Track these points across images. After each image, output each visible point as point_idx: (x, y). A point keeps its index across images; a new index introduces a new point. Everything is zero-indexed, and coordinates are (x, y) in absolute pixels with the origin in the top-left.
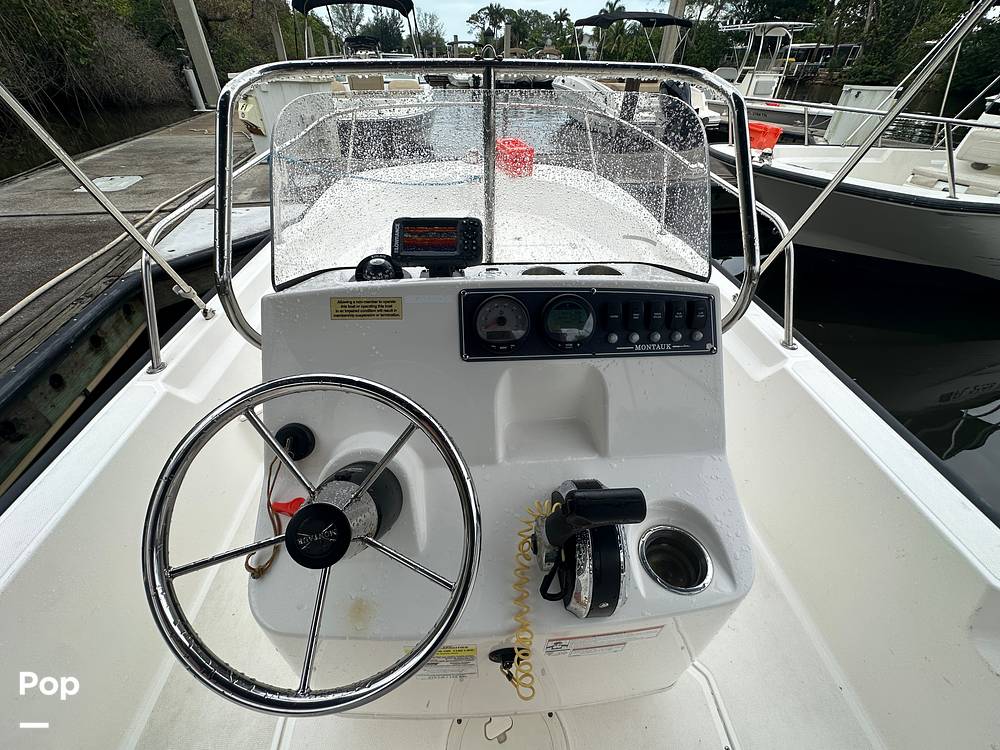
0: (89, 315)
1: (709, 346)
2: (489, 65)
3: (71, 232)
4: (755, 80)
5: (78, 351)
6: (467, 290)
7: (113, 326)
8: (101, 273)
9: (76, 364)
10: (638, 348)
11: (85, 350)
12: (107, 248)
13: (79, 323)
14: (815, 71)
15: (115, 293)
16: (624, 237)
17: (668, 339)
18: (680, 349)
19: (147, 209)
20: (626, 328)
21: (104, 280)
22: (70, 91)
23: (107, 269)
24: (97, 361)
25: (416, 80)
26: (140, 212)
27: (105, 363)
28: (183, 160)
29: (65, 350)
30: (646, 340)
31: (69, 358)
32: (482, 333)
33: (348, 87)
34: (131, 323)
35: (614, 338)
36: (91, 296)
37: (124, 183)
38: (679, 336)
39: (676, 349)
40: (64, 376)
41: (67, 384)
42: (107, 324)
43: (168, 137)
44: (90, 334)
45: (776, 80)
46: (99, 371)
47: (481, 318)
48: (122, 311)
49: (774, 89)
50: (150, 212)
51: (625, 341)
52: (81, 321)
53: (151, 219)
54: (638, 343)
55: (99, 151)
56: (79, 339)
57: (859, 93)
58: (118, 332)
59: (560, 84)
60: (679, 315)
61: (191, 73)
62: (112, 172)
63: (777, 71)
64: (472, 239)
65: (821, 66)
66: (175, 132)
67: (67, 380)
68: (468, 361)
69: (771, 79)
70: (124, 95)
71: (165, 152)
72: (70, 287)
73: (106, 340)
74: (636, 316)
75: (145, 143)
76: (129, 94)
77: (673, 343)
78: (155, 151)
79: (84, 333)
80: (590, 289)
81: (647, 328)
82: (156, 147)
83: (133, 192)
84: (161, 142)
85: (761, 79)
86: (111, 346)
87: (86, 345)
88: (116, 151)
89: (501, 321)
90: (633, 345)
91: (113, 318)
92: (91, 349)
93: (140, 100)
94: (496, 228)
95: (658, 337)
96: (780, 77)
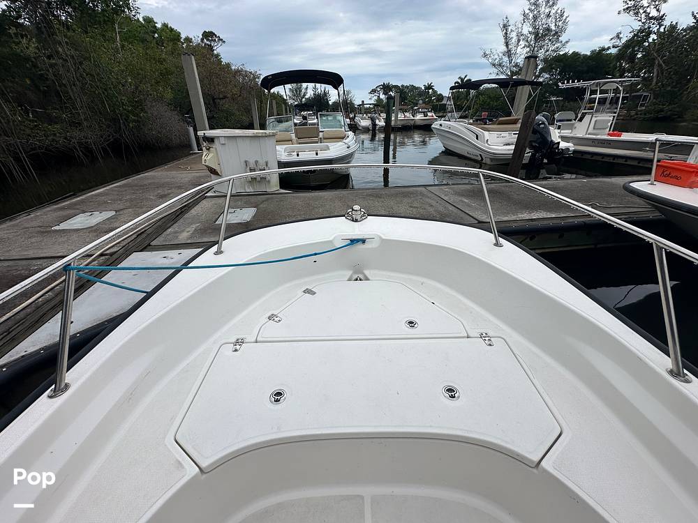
4: (594, 119)
25: (343, 129)
33: (293, 136)
37: (99, 219)
43: (160, 173)
45: (611, 118)
49: (609, 124)
55: (104, 187)
59: (438, 127)
63: (611, 112)
66: (166, 170)
69: (607, 118)
70: (157, 143)
71: (150, 187)
75: (141, 179)
78: (144, 185)
82: (146, 182)
84: (153, 177)
85: (598, 118)
88: (115, 187)
93: (166, 145)
96: (614, 117)
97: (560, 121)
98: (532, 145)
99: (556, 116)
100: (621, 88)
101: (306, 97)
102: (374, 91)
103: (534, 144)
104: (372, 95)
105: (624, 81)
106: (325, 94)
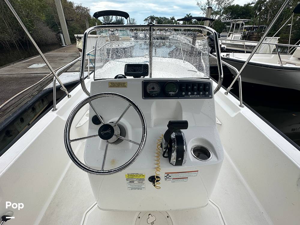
0: (32, 101)
1: (210, 96)
2: (151, 26)
3: (27, 79)
4: (233, 36)
5: (28, 111)
6: (144, 80)
7: (38, 105)
8: (36, 90)
9: (27, 115)
10: (190, 96)
11: (30, 111)
12: (38, 83)
13: (29, 103)
14: (253, 33)
15: (40, 95)
16: (188, 70)
17: (198, 94)
18: (202, 97)
19: (49, 72)
20: (187, 91)
21: (36, 92)
22: (26, 41)
23: (38, 89)
24: (33, 115)
26: (46, 73)
27: (35, 116)
28: (59, 59)
29: (25, 111)
30: (192, 94)
31: (26, 114)
32: (148, 91)
33: (109, 39)
34: (43, 104)
35: (184, 93)
36: (33, 96)
37: (42, 65)
38: (201, 93)
39: (201, 97)
40: (24, 119)
41: (25, 121)
42: (37, 104)
44: (32, 107)
46: (34, 118)
47: (148, 87)
48: (41, 101)
49: (240, 38)
50: (50, 73)
51: (187, 94)
52: (30, 103)
53: (50, 75)
54: (190, 95)
55: (34, 57)
56: (29, 108)
57: (266, 39)
58: (39, 107)
60: (201, 87)
61: (62, 35)
62: (38, 62)
63: (240, 33)
64: (146, 69)
65: (255, 32)
66: (56, 52)
67: (25, 120)
68: (144, 99)
69: (239, 36)
71: (53, 57)
72: (26, 94)
73: (36, 109)
74: (189, 87)
75: (47, 54)
76: (42, 41)
77: (200, 95)
78: (51, 57)
79: (30, 106)
80: (177, 80)
81: (193, 91)
82: (51, 56)
83: (44, 68)
84: (53, 54)
85: (235, 36)
86: (37, 111)
87: (31, 110)
88: (39, 57)
89: (153, 88)
90: (189, 95)
91: (38, 103)
92: (32, 111)
94: (152, 68)
95: (196, 93)
96: (241, 35)
97: (222, 36)
98: (211, 46)
99: (221, 34)
100: (244, 23)
101: (112, 21)
102: (146, 20)
103: (212, 45)
104: (145, 22)
105: (245, 20)
106: (122, 20)
